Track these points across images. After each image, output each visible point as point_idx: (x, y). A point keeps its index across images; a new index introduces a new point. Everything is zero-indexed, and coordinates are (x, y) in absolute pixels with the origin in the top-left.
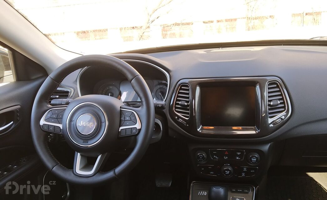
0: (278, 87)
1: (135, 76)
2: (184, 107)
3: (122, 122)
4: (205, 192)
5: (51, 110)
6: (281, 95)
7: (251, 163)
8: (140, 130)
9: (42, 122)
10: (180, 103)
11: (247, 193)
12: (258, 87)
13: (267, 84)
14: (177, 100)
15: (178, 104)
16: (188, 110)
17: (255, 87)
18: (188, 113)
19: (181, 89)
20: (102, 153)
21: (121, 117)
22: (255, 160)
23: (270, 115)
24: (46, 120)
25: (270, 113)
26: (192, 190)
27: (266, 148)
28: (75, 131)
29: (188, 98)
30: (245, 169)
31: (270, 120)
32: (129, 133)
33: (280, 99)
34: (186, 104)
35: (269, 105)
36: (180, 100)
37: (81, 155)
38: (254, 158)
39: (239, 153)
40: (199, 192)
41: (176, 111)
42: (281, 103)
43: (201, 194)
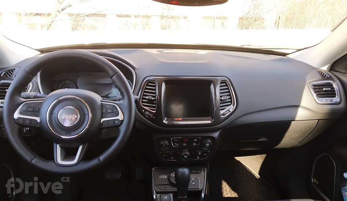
0: (227, 85)
1: (116, 73)
2: (150, 101)
3: (104, 115)
4: (166, 176)
5: (26, 104)
6: (229, 92)
7: (206, 148)
8: (122, 121)
9: (16, 115)
10: (147, 98)
11: (200, 173)
12: (212, 86)
13: (219, 82)
14: (144, 95)
15: (145, 99)
16: (155, 104)
17: (210, 85)
18: (154, 107)
19: (147, 85)
20: (84, 144)
21: (102, 110)
22: (208, 144)
23: (221, 108)
24: (20, 113)
25: (221, 107)
26: (154, 174)
27: (216, 135)
28: (56, 123)
29: (155, 93)
30: (200, 153)
31: (222, 112)
32: (111, 124)
33: (228, 95)
34: (153, 99)
35: (221, 100)
36: (146, 96)
37: (60, 146)
38: (208, 143)
39: (195, 140)
40: (160, 177)
41: (143, 105)
42: (229, 98)
43: (162, 178)
